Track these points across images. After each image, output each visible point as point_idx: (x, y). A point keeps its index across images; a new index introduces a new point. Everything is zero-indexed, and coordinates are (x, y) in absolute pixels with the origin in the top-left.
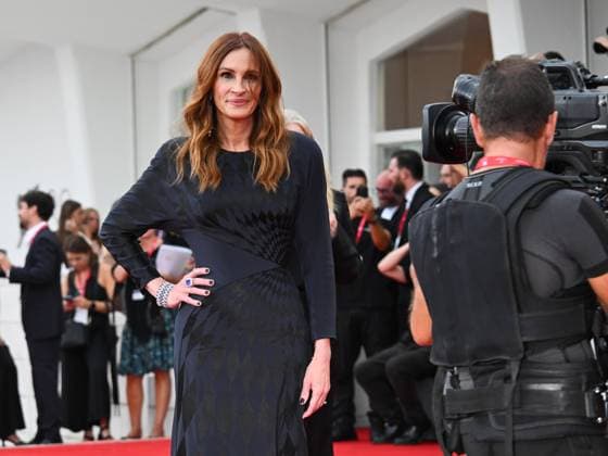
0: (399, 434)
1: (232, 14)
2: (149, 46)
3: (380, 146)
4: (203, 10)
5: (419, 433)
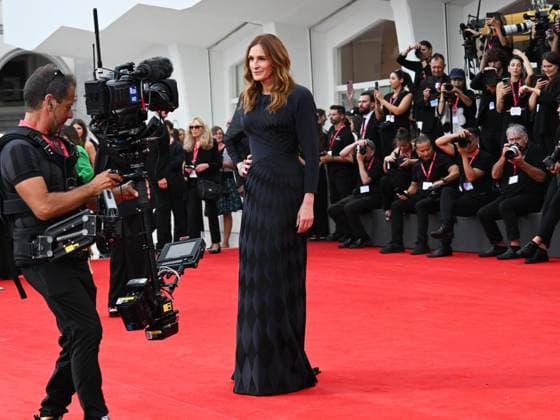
0: (351, 242)
1: (260, 25)
2: (217, 44)
3: (339, 92)
4: (246, 23)
5: (362, 242)
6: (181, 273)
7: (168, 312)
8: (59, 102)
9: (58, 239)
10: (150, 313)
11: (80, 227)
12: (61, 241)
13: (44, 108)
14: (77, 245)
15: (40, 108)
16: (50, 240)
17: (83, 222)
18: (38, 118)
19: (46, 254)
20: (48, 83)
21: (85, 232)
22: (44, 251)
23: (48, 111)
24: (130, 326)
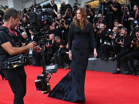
6: (52, 74)
7: (48, 86)
8: (14, 19)
9: (11, 63)
10: (44, 85)
11: (18, 60)
12: (12, 64)
13: (10, 21)
14: (17, 65)
15: (9, 21)
16: (9, 63)
17: (19, 58)
18: (8, 24)
19: (7, 67)
20: (12, 13)
21: (20, 62)
22: (7, 66)
23: (11, 22)
24: (38, 89)
